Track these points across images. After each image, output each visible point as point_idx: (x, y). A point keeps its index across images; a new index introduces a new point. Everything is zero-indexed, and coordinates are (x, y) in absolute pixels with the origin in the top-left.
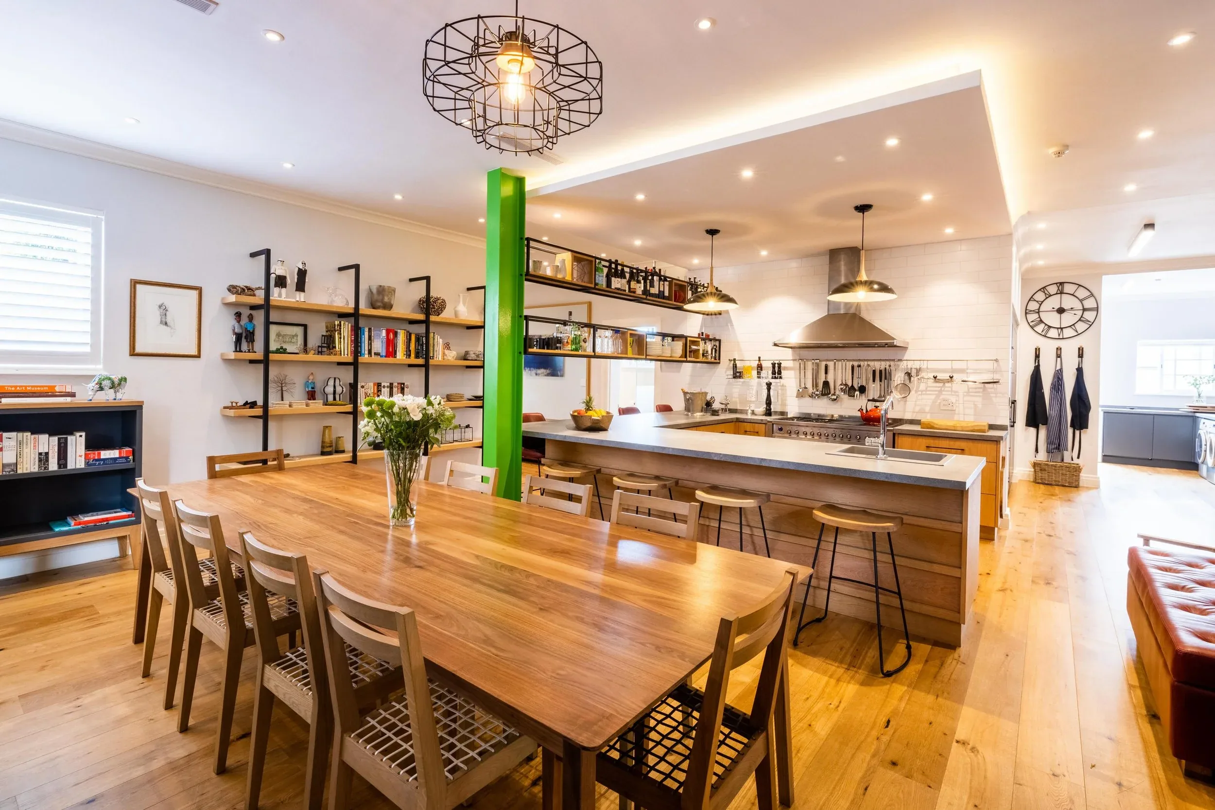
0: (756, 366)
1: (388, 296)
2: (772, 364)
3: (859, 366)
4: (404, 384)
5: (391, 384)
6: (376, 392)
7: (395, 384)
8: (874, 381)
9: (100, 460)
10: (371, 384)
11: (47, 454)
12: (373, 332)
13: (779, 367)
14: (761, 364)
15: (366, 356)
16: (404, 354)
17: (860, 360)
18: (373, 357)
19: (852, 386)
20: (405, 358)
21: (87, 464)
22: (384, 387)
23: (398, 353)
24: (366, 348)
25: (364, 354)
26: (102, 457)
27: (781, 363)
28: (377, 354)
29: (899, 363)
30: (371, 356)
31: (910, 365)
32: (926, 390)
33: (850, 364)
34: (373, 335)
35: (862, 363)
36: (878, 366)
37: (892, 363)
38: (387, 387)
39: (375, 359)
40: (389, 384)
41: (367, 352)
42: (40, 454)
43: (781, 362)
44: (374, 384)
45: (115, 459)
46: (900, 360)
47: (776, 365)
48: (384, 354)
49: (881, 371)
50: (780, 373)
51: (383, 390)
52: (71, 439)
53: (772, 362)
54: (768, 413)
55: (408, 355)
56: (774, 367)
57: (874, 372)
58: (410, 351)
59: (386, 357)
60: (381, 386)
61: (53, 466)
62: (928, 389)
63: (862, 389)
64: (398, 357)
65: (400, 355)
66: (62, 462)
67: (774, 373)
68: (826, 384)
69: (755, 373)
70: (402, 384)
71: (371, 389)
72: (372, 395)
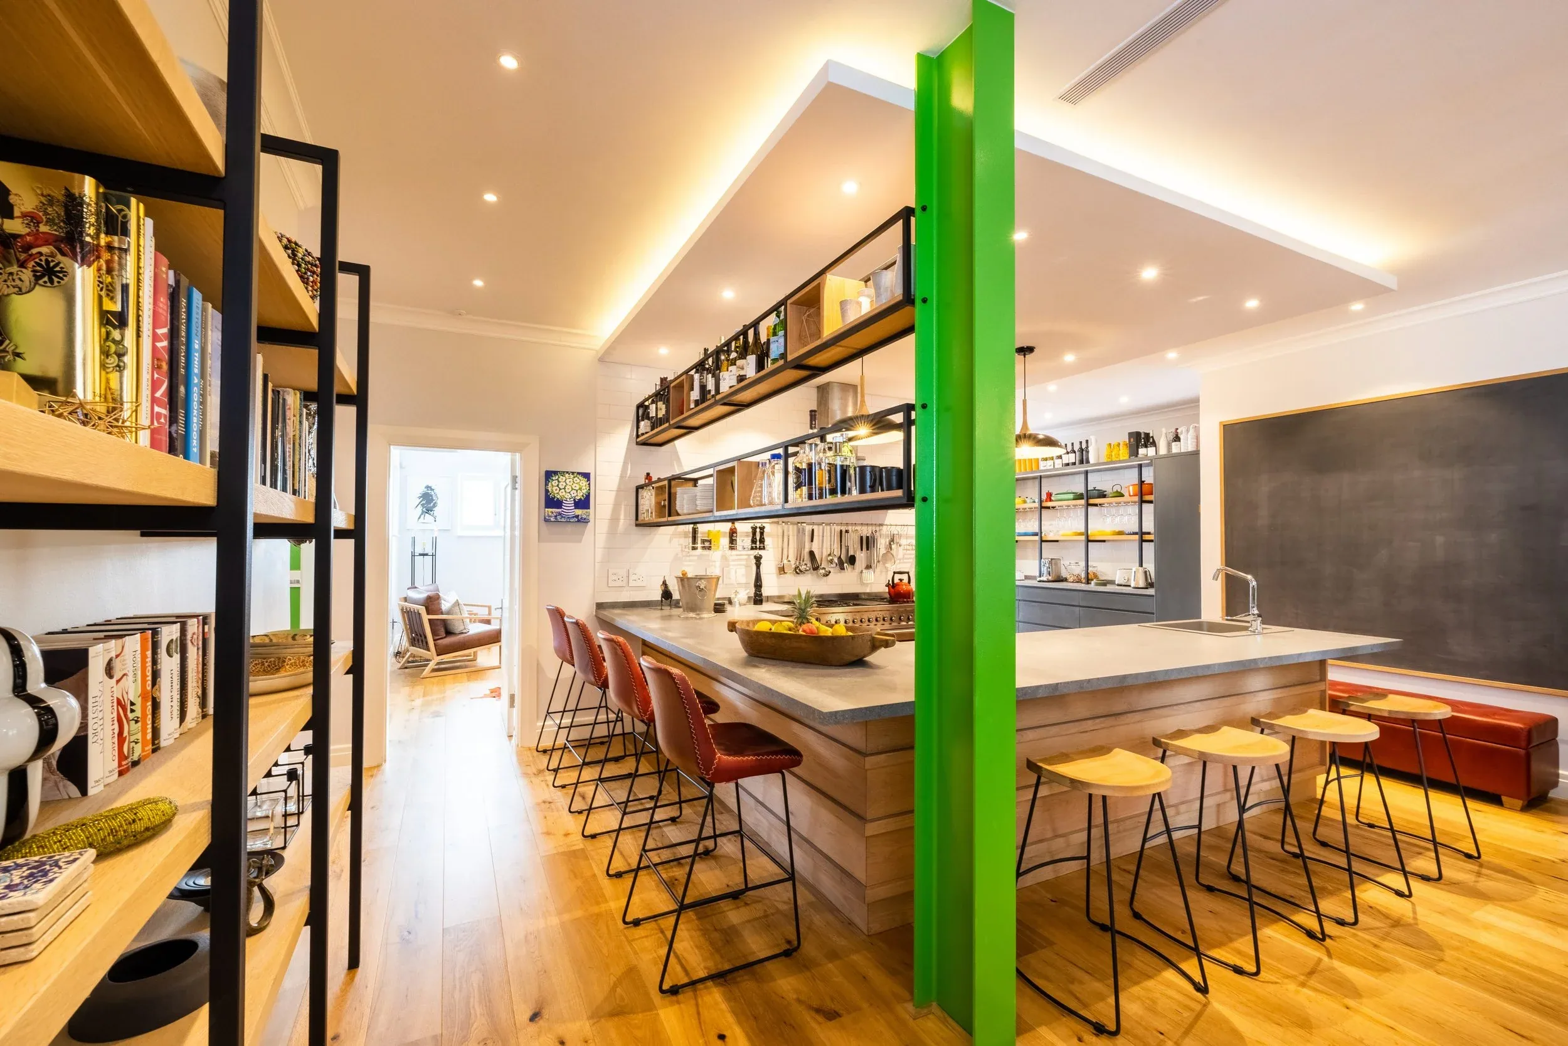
0: (728, 531)
2: (752, 528)
3: (847, 531)
8: (862, 550)
13: (762, 534)
14: (735, 528)
17: (847, 524)
19: (840, 557)
27: (764, 527)
29: (881, 527)
31: (895, 530)
32: (903, 558)
33: (838, 528)
35: (850, 528)
36: (866, 531)
37: (878, 529)
43: (764, 525)
46: (881, 525)
47: (758, 530)
49: (867, 537)
50: (762, 541)
53: (752, 525)
54: (758, 599)
56: (754, 533)
57: (862, 538)
62: (906, 556)
63: (852, 560)
67: (754, 541)
68: (812, 554)
69: (725, 541)
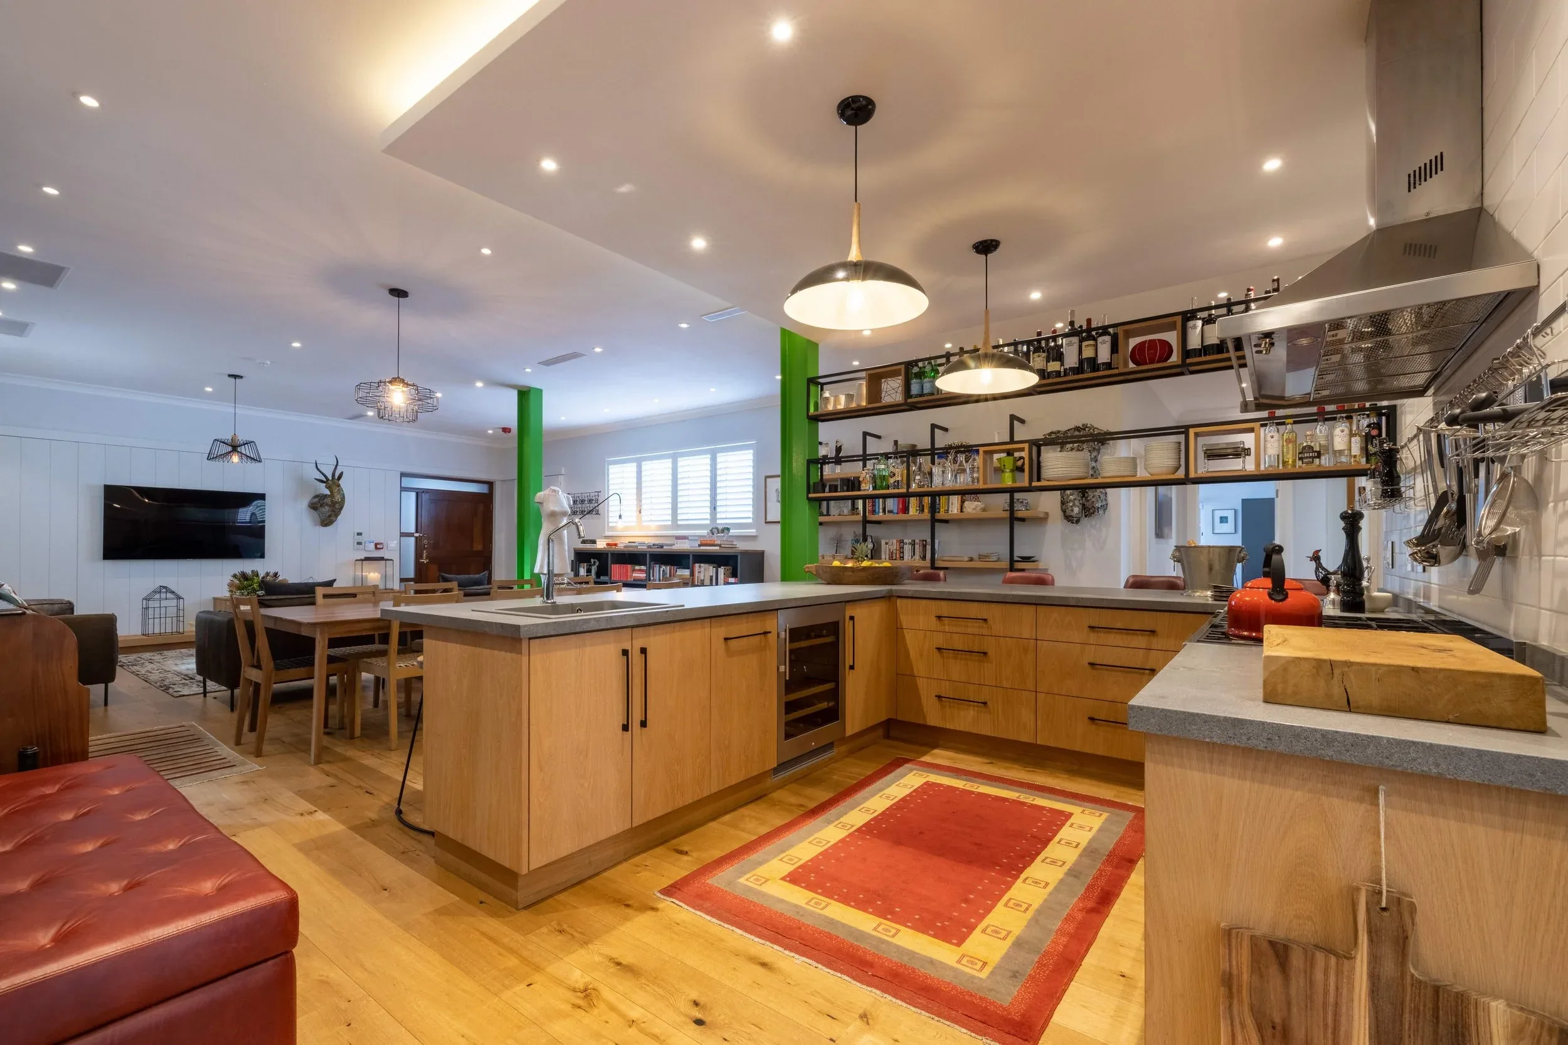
4: (925, 540)
5: (914, 541)
6: (898, 548)
7: (917, 541)
10: (895, 541)
15: (881, 514)
16: (917, 510)
20: (919, 513)
22: (907, 544)
23: (911, 509)
24: (881, 507)
28: (890, 512)
30: (885, 514)
38: (910, 544)
39: (889, 517)
40: (910, 541)
41: (881, 511)
44: (897, 541)
48: (895, 511)
51: (905, 546)
52: (720, 569)
55: (921, 511)
58: (923, 506)
59: (897, 513)
60: (904, 543)
64: (910, 513)
65: (914, 510)
70: (923, 541)
71: (894, 546)
72: (894, 551)
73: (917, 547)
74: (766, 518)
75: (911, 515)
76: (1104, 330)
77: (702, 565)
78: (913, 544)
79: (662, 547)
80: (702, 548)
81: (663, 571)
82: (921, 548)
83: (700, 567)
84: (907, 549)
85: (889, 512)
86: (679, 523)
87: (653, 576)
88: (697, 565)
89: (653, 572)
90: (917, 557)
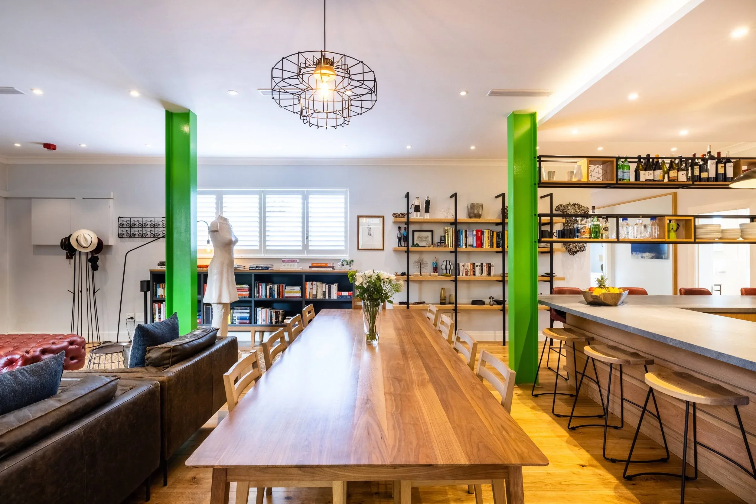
1: (477, 209)
4: (490, 264)
5: (482, 264)
6: (472, 269)
7: (484, 264)
9: (341, 296)
10: (469, 264)
11: (325, 291)
12: (467, 233)
15: (464, 247)
16: (489, 245)
18: (468, 247)
20: (489, 247)
21: (337, 297)
22: (477, 266)
23: (484, 245)
24: (464, 242)
25: (462, 246)
26: (342, 295)
28: (471, 246)
30: (467, 247)
34: (467, 234)
38: (479, 266)
39: (469, 249)
40: (480, 264)
41: (464, 245)
42: (323, 291)
44: (471, 264)
45: (347, 296)
48: (475, 245)
51: (476, 267)
52: (332, 286)
55: (492, 245)
58: (493, 243)
59: (476, 247)
60: (475, 265)
61: (327, 297)
64: (484, 247)
65: (486, 245)
66: (330, 295)
71: (469, 267)
72: (469, 271)
73: (484, 268)
74: (358, 247)
75: (485, 248)
76: (728, 160)
77: (314, 283)
78: (482, 266)
79: (267, 268)
80: (314, 269)
81: (271, 289)
82: (487, 268)
83: (312, 284)
84: (478, 269)
85: (469, 245)
86: (268, 248)
87: (258, 293)
88: (309, 283)
89: (258, 290)
90: (485, 274)
